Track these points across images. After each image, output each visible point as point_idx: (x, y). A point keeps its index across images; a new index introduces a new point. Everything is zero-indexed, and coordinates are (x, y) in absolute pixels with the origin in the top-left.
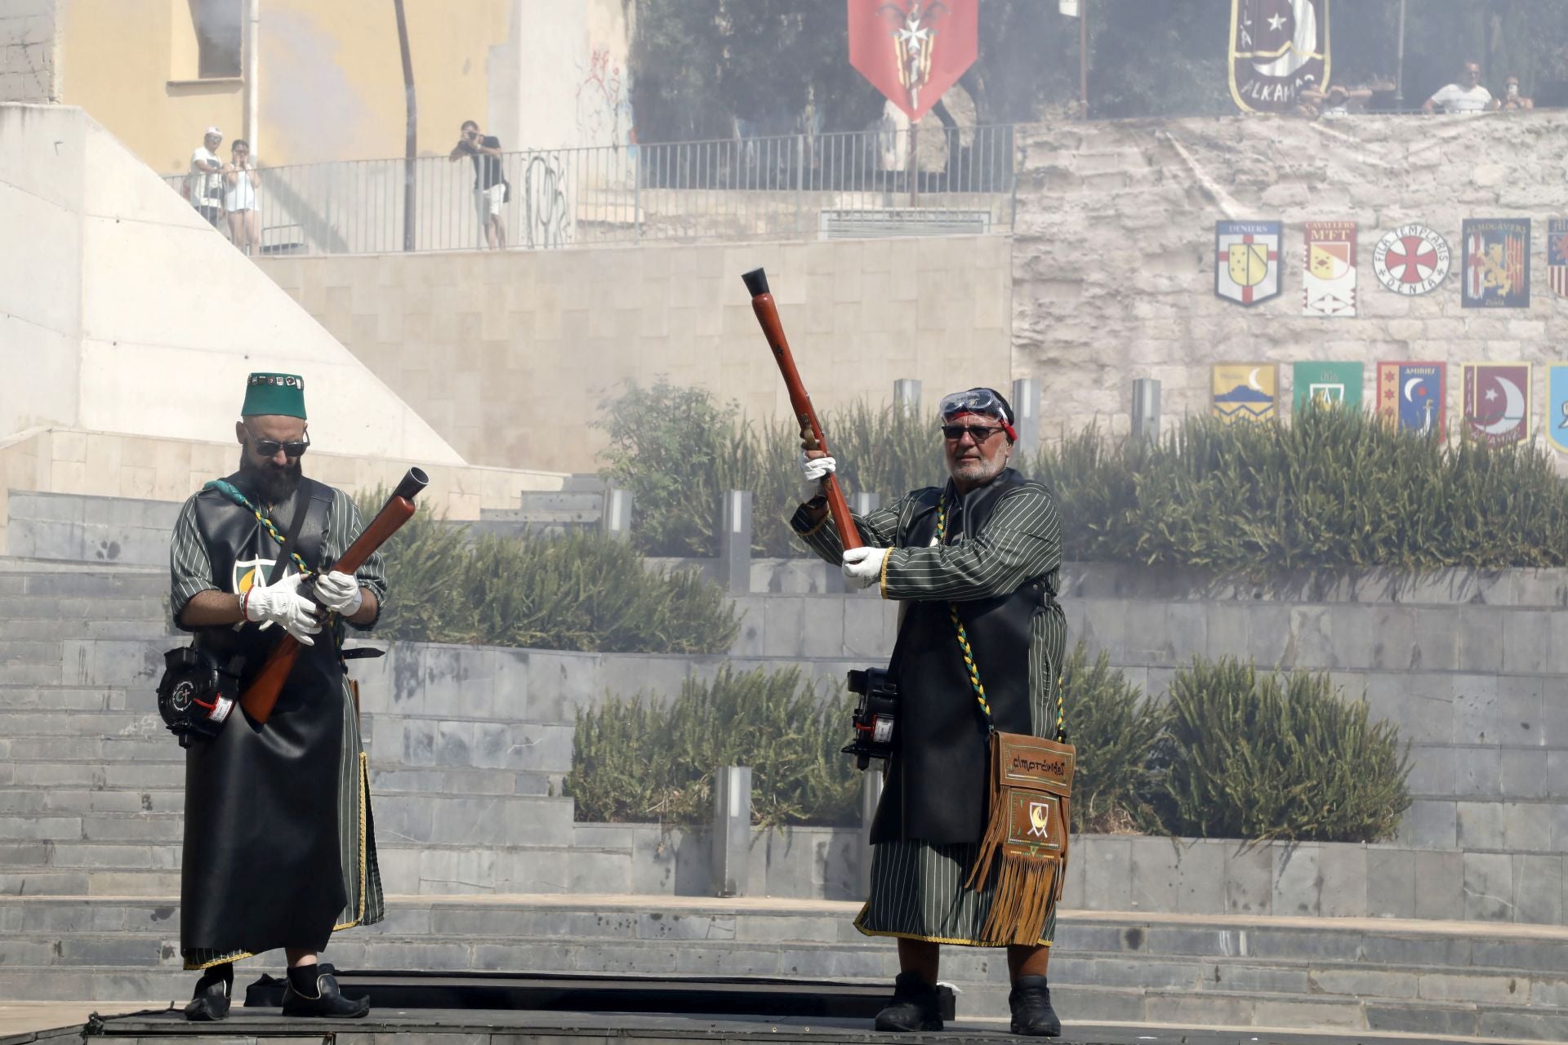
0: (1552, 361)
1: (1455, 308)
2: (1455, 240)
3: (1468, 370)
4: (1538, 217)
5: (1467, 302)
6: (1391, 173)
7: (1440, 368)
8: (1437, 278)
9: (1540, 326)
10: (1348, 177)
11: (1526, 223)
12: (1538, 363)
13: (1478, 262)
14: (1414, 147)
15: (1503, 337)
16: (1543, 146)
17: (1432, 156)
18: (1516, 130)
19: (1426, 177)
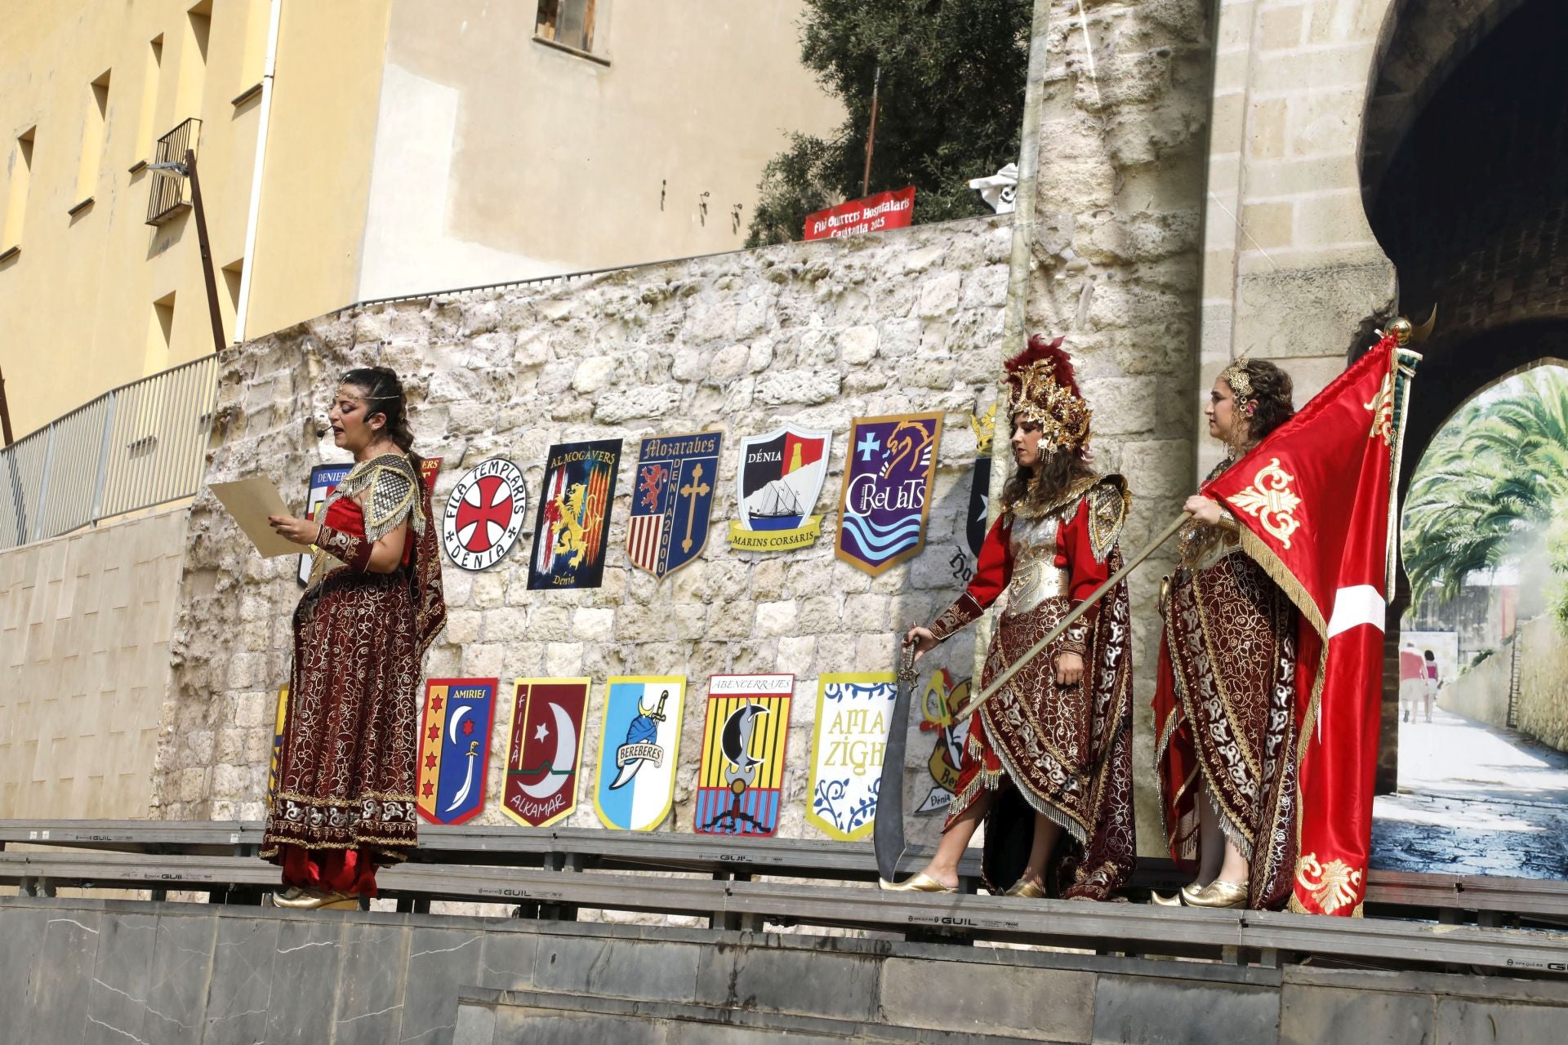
0: (614, 675)
1: (520, 592)
2: (535, 479)
3: (522, 689)
4: (630, 435)
5: (537, 581)
6: (495, 380)
7: (490, 686)
8: (507, 542)
9: (607, 614)
10: (452, 391)
11: (614, 447)
12: (600, 680)
13: (555, 515)
14: (523, 336)
15: (565, 637)
16: (657, 323)
17: (538, 351)
18: (632, 298)
19: (529, 383)
